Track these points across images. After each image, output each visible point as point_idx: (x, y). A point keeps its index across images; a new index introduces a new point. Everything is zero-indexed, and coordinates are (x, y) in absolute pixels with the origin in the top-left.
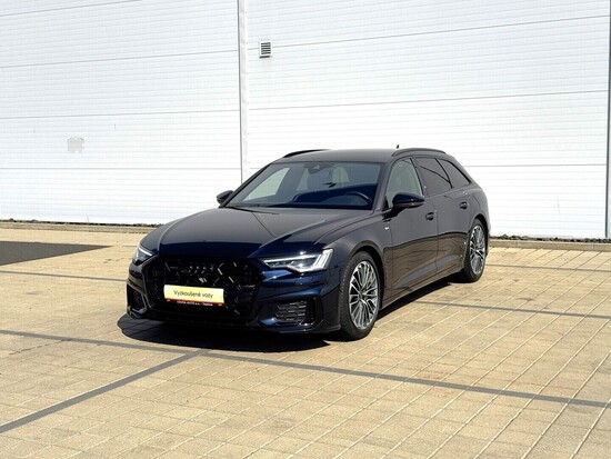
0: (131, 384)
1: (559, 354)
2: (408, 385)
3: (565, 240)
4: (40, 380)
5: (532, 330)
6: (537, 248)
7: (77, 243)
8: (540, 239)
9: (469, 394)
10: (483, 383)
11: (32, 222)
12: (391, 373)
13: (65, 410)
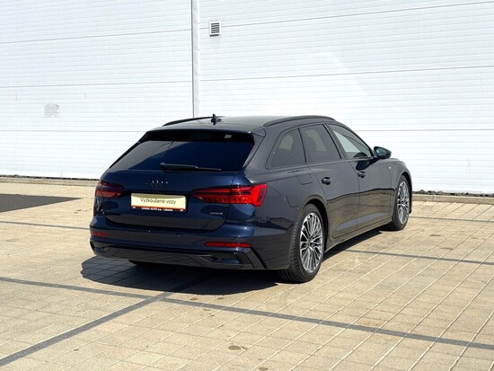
0: (95, 328)
1: (485, 302)
2: (350, 331)
3: (475, 195)
4: (13, 324)
5: (457, 278)
6: (451, 202)
7: (51, 195)
8: (453, 194)
9: (409, 342)
10: (420, 331)
11: (15, 176)
12: (334, 319)
13: (34, 354)
